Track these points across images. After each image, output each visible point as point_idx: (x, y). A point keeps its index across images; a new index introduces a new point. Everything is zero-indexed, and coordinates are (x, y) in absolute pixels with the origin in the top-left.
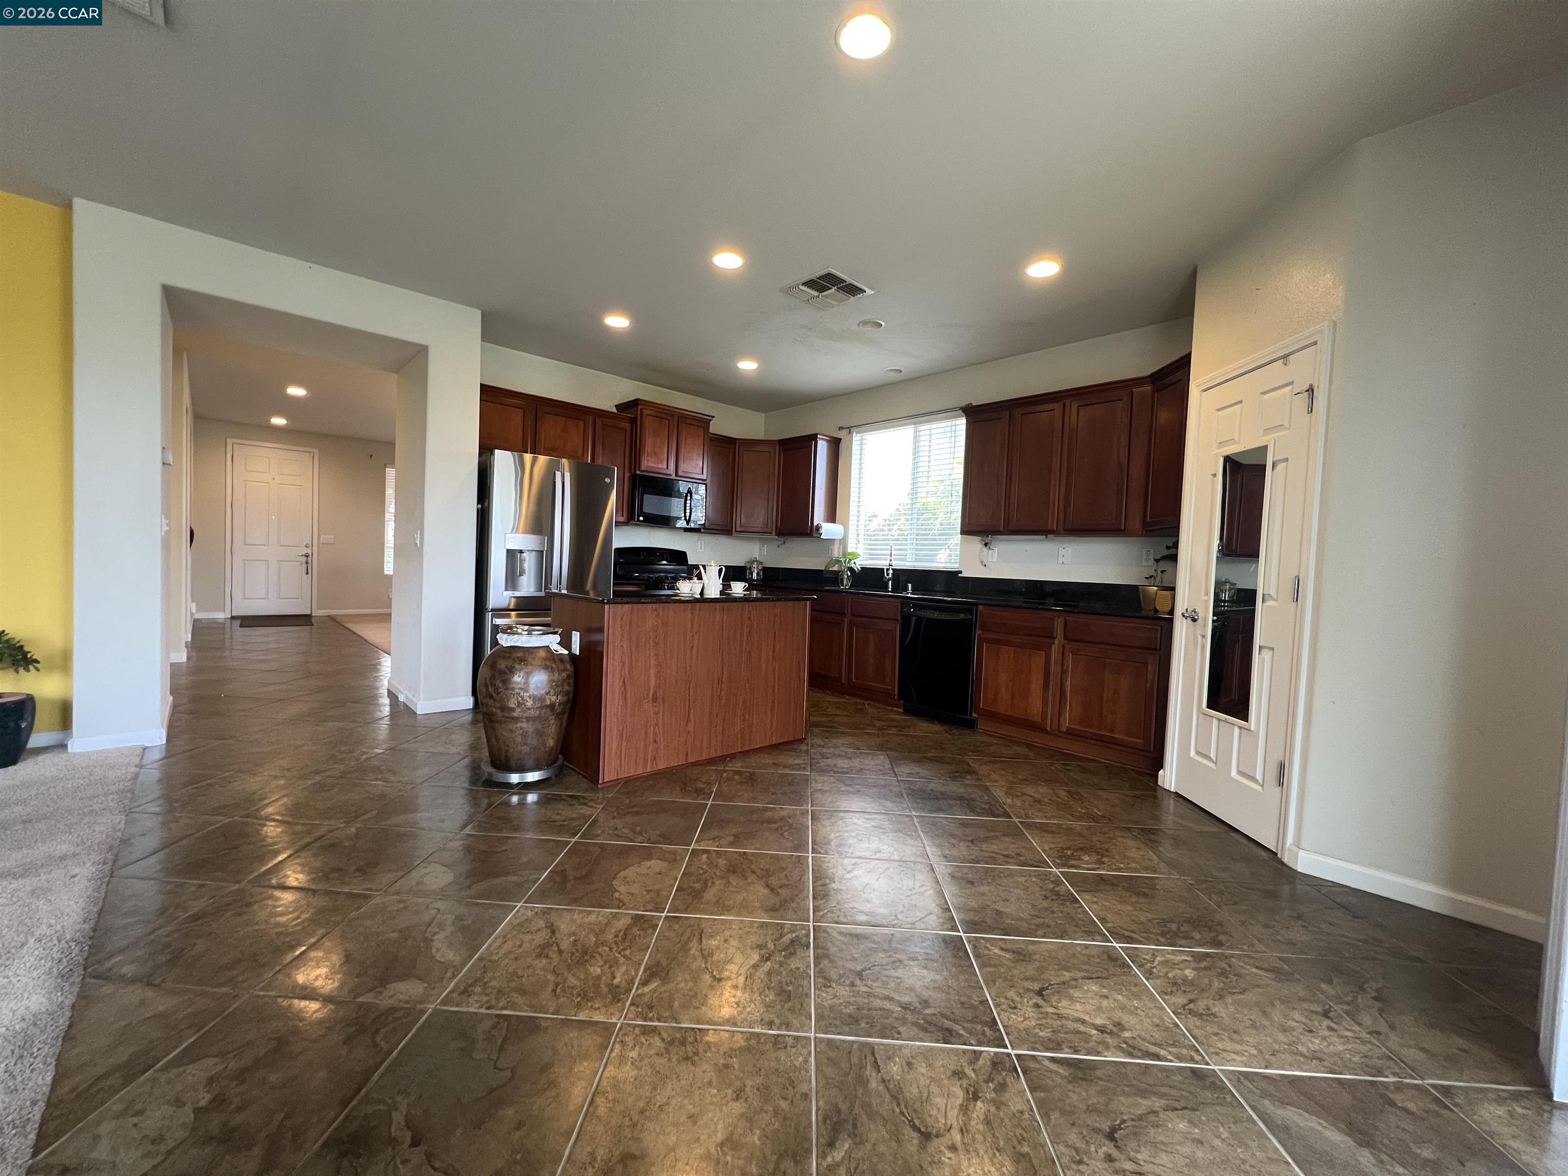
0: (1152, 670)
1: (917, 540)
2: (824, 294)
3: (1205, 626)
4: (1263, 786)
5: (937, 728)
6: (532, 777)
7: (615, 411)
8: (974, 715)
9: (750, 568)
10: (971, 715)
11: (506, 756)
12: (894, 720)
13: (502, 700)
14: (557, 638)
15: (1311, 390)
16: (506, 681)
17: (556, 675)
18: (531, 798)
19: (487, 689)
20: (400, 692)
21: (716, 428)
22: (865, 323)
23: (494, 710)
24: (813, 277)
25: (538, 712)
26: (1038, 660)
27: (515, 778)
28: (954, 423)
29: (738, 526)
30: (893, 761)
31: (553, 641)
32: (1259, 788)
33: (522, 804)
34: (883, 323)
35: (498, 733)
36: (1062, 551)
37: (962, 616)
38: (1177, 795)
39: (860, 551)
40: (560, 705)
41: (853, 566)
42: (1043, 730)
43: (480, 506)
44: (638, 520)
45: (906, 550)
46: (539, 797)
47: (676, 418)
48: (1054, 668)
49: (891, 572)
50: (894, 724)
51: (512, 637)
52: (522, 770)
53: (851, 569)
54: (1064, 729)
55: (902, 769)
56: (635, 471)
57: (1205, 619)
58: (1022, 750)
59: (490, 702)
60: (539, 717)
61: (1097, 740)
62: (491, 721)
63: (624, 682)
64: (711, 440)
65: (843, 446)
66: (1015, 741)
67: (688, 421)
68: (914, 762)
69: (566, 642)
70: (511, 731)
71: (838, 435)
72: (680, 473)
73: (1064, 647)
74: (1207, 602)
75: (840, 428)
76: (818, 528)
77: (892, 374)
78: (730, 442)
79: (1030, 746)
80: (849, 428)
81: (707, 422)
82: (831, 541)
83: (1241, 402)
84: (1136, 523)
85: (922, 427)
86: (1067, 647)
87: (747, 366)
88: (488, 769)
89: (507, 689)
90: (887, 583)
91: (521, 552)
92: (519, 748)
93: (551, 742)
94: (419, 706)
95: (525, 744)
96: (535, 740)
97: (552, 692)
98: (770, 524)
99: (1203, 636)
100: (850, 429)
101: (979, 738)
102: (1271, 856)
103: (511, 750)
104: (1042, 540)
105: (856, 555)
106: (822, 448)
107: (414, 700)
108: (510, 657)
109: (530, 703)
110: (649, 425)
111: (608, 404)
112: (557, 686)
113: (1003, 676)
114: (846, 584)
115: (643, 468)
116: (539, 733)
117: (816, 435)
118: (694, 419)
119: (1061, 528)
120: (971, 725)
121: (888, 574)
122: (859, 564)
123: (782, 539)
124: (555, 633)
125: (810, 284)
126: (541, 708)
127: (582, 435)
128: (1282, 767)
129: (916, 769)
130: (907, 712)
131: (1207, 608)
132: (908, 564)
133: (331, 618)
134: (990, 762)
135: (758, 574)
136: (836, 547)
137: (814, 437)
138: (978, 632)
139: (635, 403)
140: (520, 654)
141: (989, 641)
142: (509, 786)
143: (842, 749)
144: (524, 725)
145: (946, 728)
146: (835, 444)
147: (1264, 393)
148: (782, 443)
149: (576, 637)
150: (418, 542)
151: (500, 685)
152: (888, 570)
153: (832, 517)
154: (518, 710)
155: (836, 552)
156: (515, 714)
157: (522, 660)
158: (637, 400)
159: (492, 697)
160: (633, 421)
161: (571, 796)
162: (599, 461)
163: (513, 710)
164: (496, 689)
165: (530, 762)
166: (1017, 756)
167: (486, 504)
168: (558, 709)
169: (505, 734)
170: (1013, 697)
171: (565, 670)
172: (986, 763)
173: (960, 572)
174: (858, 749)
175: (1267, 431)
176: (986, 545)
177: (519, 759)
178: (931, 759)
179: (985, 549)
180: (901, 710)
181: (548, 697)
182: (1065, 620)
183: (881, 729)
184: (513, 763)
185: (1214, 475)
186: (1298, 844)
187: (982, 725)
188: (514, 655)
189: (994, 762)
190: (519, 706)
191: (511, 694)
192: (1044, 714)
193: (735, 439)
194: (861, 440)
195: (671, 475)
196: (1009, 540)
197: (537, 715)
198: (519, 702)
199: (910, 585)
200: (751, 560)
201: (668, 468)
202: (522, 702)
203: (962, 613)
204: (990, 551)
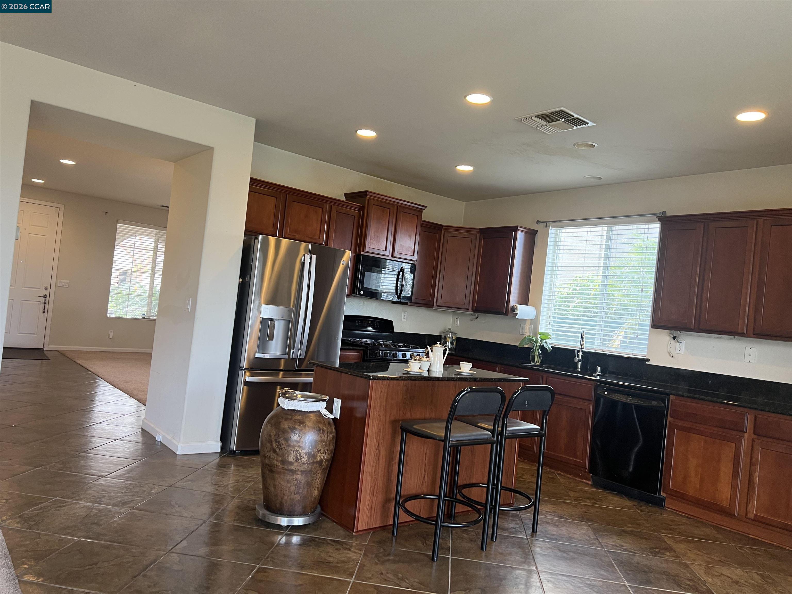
1: (605, 326)
2: (551, 124)
5: (627, 503)
6: (298, 521)
7: (344, 199)
8: (663, 494)
9: (445, 337)
10: (660, 494)
11: (281, 502)
12: (586, 492)
13: (283, 455)
14: (324, 404)
16: (287, 440)
17: (326, 436)
18: (295, 539)
19: (272, 445)
20: (157, 432)
22: (579, 145)
23: (276, 463)
24: (547, 112)
25: (310, 467)
26: (728, 451)
27: (284, 521)
28: (647, 226)
29: (439, 301)
30: (596, 531)
31: (321, 407)
33: (288, 543)
34: (596, 145)
35: (276, 483)
36: (748, 351)
37: (654, 403)
39: (549, 332)
40: (326, 462)
41: (545, 345)
42: (732, 515)
43: (241, 280)
44: (359, 294)
45: (594, 334)
46: (301, 540)
47: (396, 207)
48: (744, 459)
49: (581, 354)
50: (588, 495)
51: (292, 402)
52: (291, 514)
53: (542, 348)
54: (750, 516)
55: (605, 541)
56: (360, 252)
58: (708, 531)
59: (273, 455)
60: (311, 471)
62: (271, 471)
63: (379, 445)
64: (422, 226)
65: (538, 237)
66: (703, 523)
67: (406, 210)
68: (615, 535)
69: (330, 408)
70: (288, 481)
71: (536, 227)
72: (396, 254)
73: (753, 441)
75: (538, 222)
76: (513, 309)
77: (593, 180)
78: (438, 227)
79: (717, 528)
80: (546, 222)
81: (421, 211)
82: (524, 321)
86: (757, 441)
87: (464, 168)
88: (262, 512)
89: (289, 446)
90: (577, 364)
91: (272, 320)
92: (293, 496)
93: (316, 493)
94: (179, 448)
95: (298, 493)
96: (306, 490)
97: (322, 451)
98: (467, 301)
100: (546, 224)
101: (667, 516)
103: (286, 497)
104: (731, 339)
105: (545, 336)
106: (520, 237)
107: (174, 441)
108: (291, 419)
109: (305, 459)
110: (374, 213)
112: (326, 445)
113: (693, 463)
114: (537, 360)
115: (367, 250)
116: (309, 485)
117: (517, 227)
118: (410, 208)
119: (750, 332)
120: (660, 503)
121: (578, 356)
122: (549, 344)
123: (477, 314)
124: (323, 400)
125: (543, 117)
126: (313, 463)
127: (320, 219)
129: (619, 542)
130: (595, 485)
132: (595, 347)
133: (61, 353)
134: (684, 540)
135: (452, 343)
136: (527, 326)
137: (515, 229)
138: (669, 419)
139: (364, 194)
140: (299, 417)
141: (680, 428)
142: (280, 527)
143: (548, 516)
144: (299, 477)
145: (635, 503)
146: (532, 235)
148: (482, 230)
149: (337, 403)
150: (189, 307)
151: (283, 442)
152: (578, 351)
153: (525, 301)
154: (296, 464)
155: (527, 331)
156: (293, 468)
157: (301, 422)
158: (366, 192)
159: (275, 451)
160: (361, 209)
161: (334, 541)
162: (332, 244)
163: (291, 463)
164: (280, 445)
165: (298, 509)
166: (707, 538)
167: (247, 279)
168: (324, 464)
169: (282, 483)
170: (701, 482)
171: (331, 432)
172: (680, 542)
173: (648, 360)
174: (562, 518)
176: (674, 338)
177: (291, 506)
178: (630, 533)
179: (673, 342)
180: (590, 483)
181: (319, 454)
182: (756, 417)
183: (576, 499)
184: (286, 508)
187: (670, 504)
189: (689, 542)
190: (296, 461)
191: (292, 450)
192: (732, 501)
193: (442, 226)
194: (556, 234)
195: (388, 256)
196: (699, 336)
197: (309, 469)
198: (297, 457)
199: (599, 368)
200: (445, 330)
201: (386, 250)
202: (299, 457)
203: (654, 400)
204: (678, 344)
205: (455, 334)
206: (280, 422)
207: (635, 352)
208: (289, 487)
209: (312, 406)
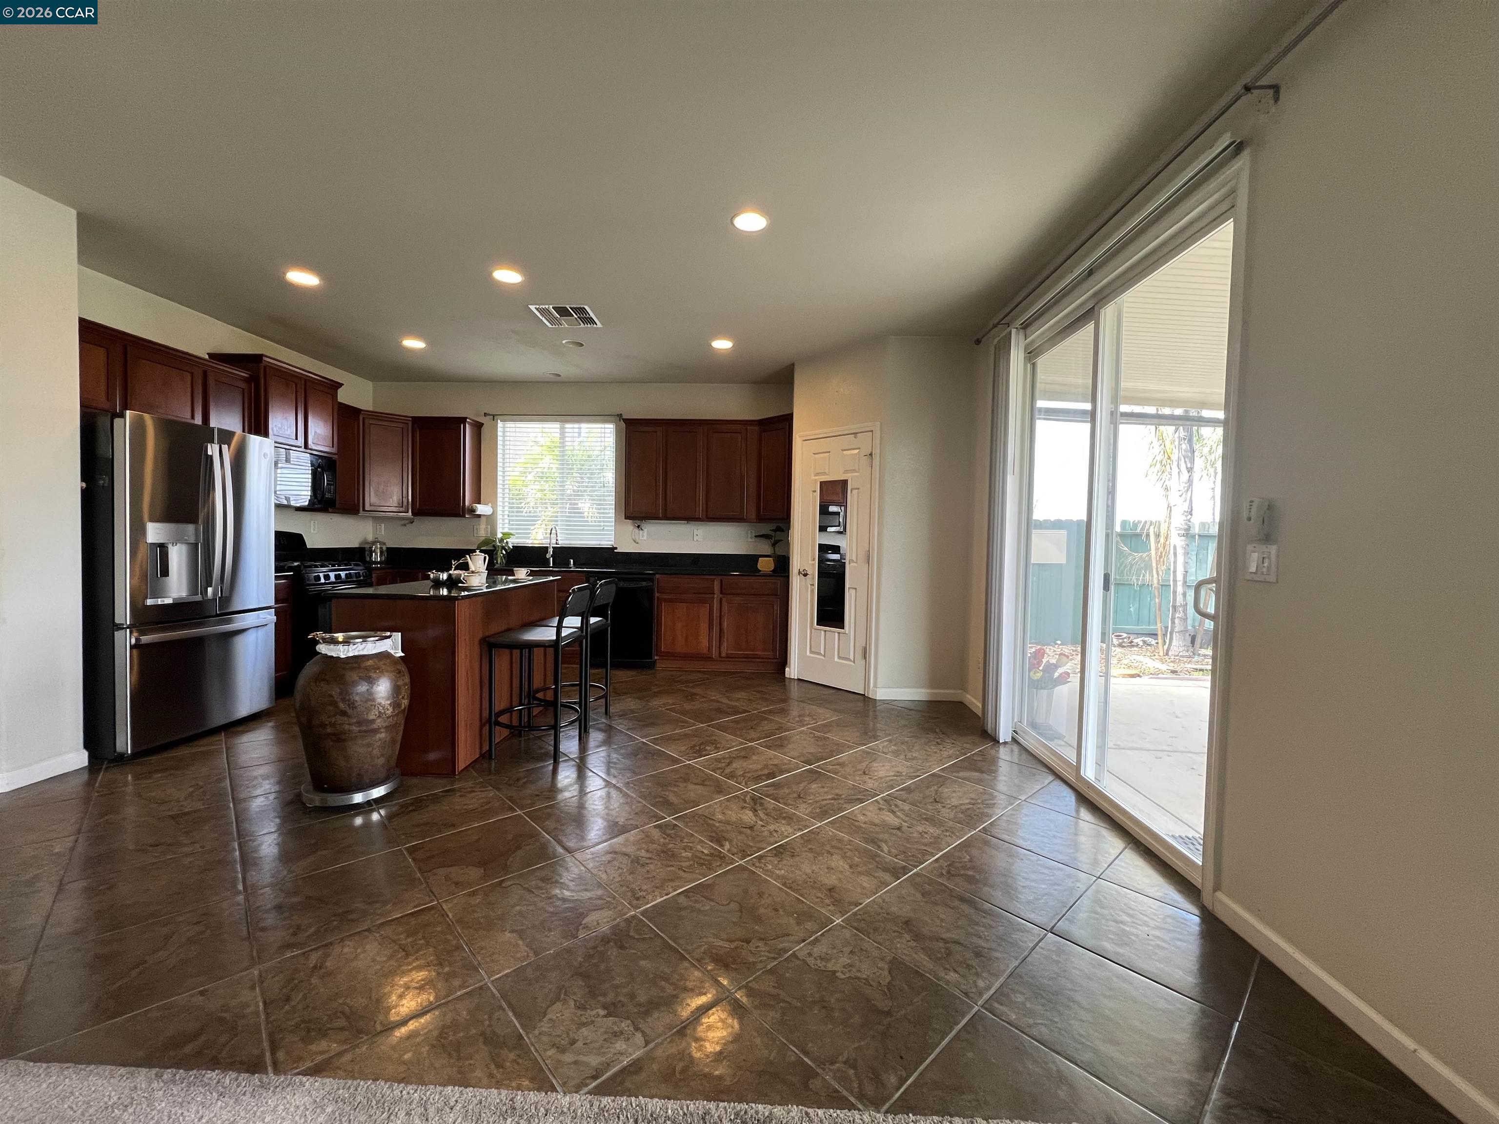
0: (777, 609)
3: (813, 578)
4: (854, 662)
6: (378, 792)
7: (207, 357)
8: (656, 658)
10: (654, 658)
15: (871, 455)
18: (379, 814)
21: (344, 396)
22: (572, 342)
23: (347, 727)
25: (395, 719)
26: (704, 611)
31: (391, 645)
32: (852, 664)
33: (367, 824)
36: (696, 532)
37: (644, 584)
38: (799, 680)
39: (507, 530)
41: (506, 544)
42: (709, 658)
43: (84, 485)
46: (388, 812)
47: (303, 382)
48: (716, 614)
49: (550, 549)
54: (723, 655)
57: (813, 575)
59: (341, 719)
61: (746, 658)
64: (336, 409)
65: (484, 430)
66: (686, 672)
67: (316, 387)
71: (481, 419)
72: (310, 445)
73: (721, 599)
74: (813, 565)
75: (485, 414)
76: (472, 510)
77: (551, 376)
78: (355, 412)
79: (698, 672)
81: (335, 389)
83: (829, 452)
84: (753, 515)
85: (568, 425)
86: (724, 600)
87: (413, 343)
89: (367, 701)
90: (549, 559)
91: (162, 545)
98: (405, 503)
99: (813, 585)
100: (493, 417)
101: (657, 674)
102: (862, 697)
104: (684, 524)
105: (508, 535)
106: (469, 430)
108: (359, 668)
111: (201, 351)
113: (679, 625)
114: (502, 561)
116: (391, 741)
117: (467, 418)
118: (321, 383)
119: (704, 516)
120: (652, 666)
122: (512, 542)
128: (865, 649)
131: (814, 569)
134: (694, 686)
136: (483, 525)
137: (463, 420)
138: (657, 595)
139: (255, 358)
141: (666, 601)
146: (478, 427)
147: (843, 450)
148: (416, 420)
153: (480, 500)
154: (379, 721)
155: (483, 532)
156: (375, 726)
158: (259, 355)
159: (343, 713)
163: (373, 721)
165: (382, 775)
167: (103, 483)
170: (686, 639)
173: (616, 548)
175: (846, 472)
176: (638, 527)
179: (636, 530)
181: (403, 701)
182: (721, 581)
185: (815, 491)
186: (875, 686)
187: (659, 665)
188: (363, 665)
190: (379, 717)
191: (372, 705)
192: (710, 648)
193: (361, 410)
194: (504, 427)
195: (301, 447)
196: (657, 523)
197: (394, 722)
198: (380, 712)
199: (572, 561)
200: (365, 539)
201: (297, 439)
202: (383, 711)
203: (644, 581)
204: (641, 532)
205: (384, 544)
206: (344, 675)
207: (603, 543)
208: (371, 752)
209: (381, 646)
